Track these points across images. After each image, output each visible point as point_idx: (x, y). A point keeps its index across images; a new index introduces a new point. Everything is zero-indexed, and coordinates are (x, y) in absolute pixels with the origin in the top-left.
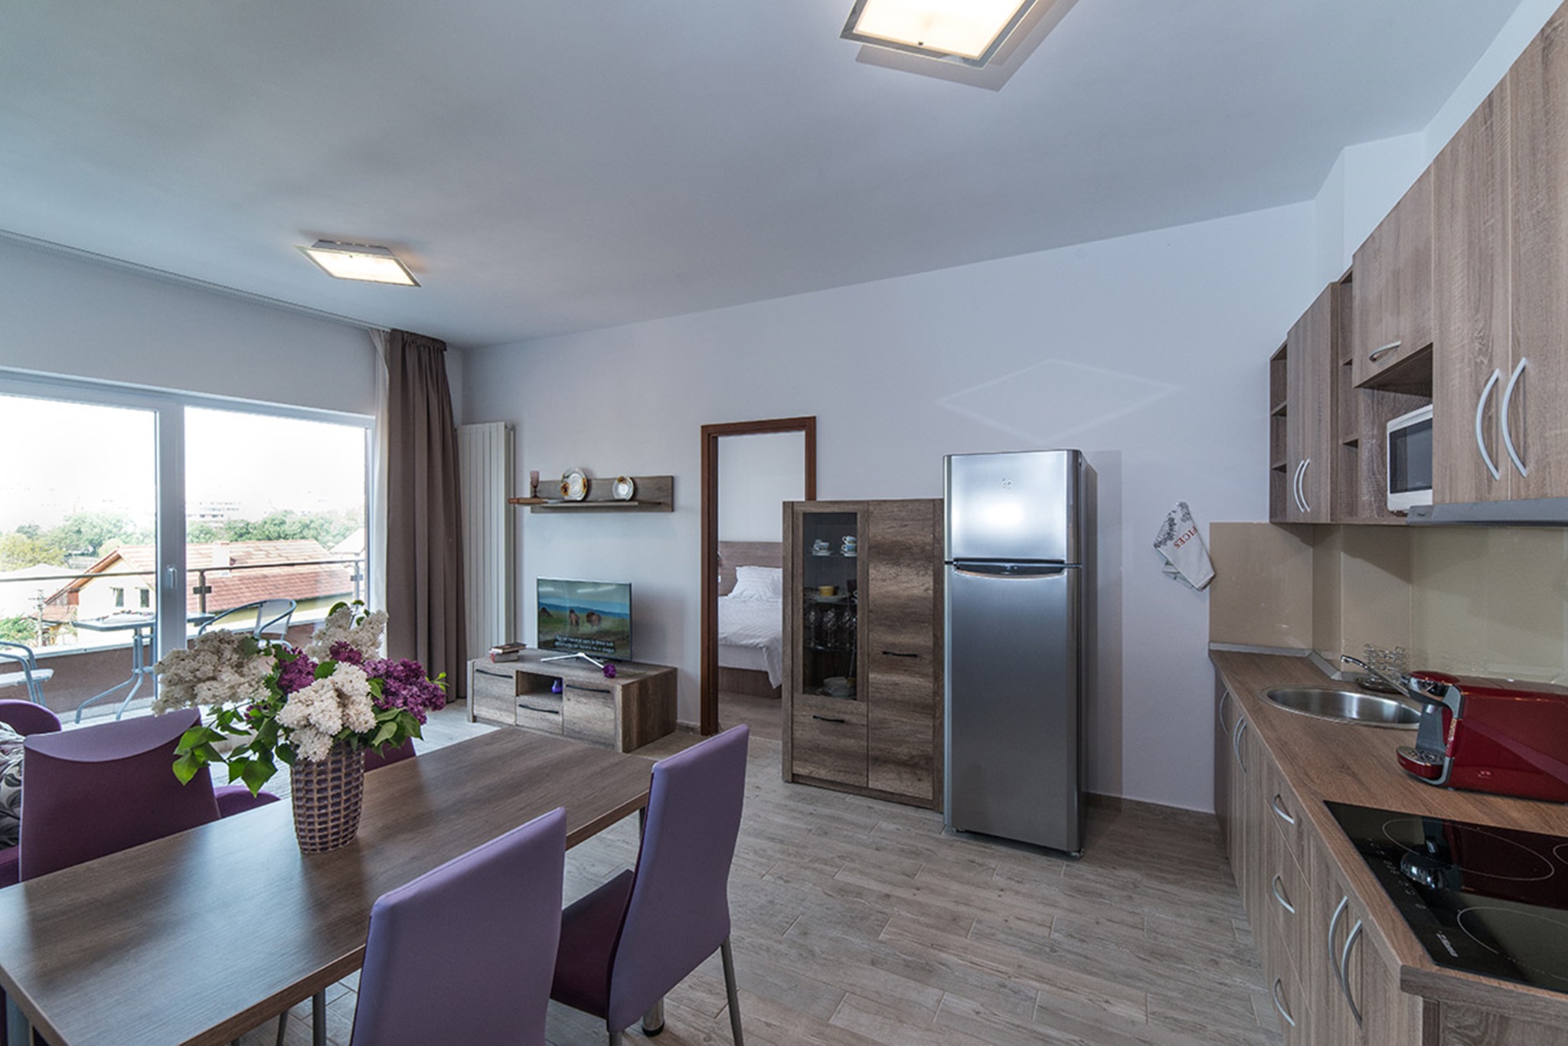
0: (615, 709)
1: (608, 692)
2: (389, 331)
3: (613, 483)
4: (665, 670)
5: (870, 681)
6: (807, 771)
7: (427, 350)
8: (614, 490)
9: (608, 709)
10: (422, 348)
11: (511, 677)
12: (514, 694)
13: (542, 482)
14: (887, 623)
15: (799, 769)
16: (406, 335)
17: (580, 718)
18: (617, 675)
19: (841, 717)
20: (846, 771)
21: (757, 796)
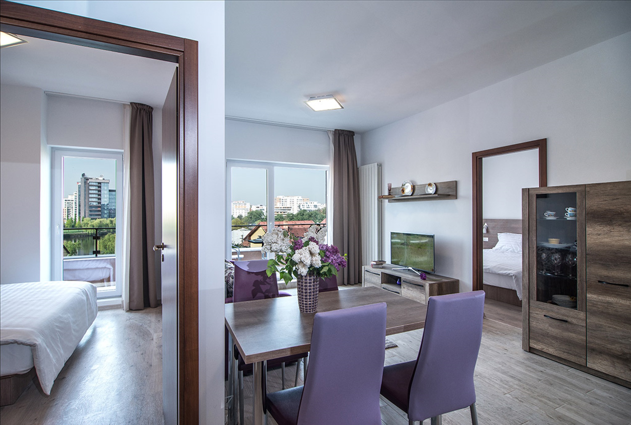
0: (426, 295)
1: (422, 286)
2: (334, 130)
3: (425, 187)
4: (452, 280)
5: (587, 299)
6: (540, 347)
7: (347, 136)
8: (426, 190)
9: (422, 294)
10: (345, 136)
11: (379, 275)
12: (381, 282)
13: (393, 188)
14: (601, 262)
15: (534, 345)
16: (340, 131)
17: (409, 297)
18: (427, 279)
19: (565, 318)
20: (568, 353)
21: (505, 354)
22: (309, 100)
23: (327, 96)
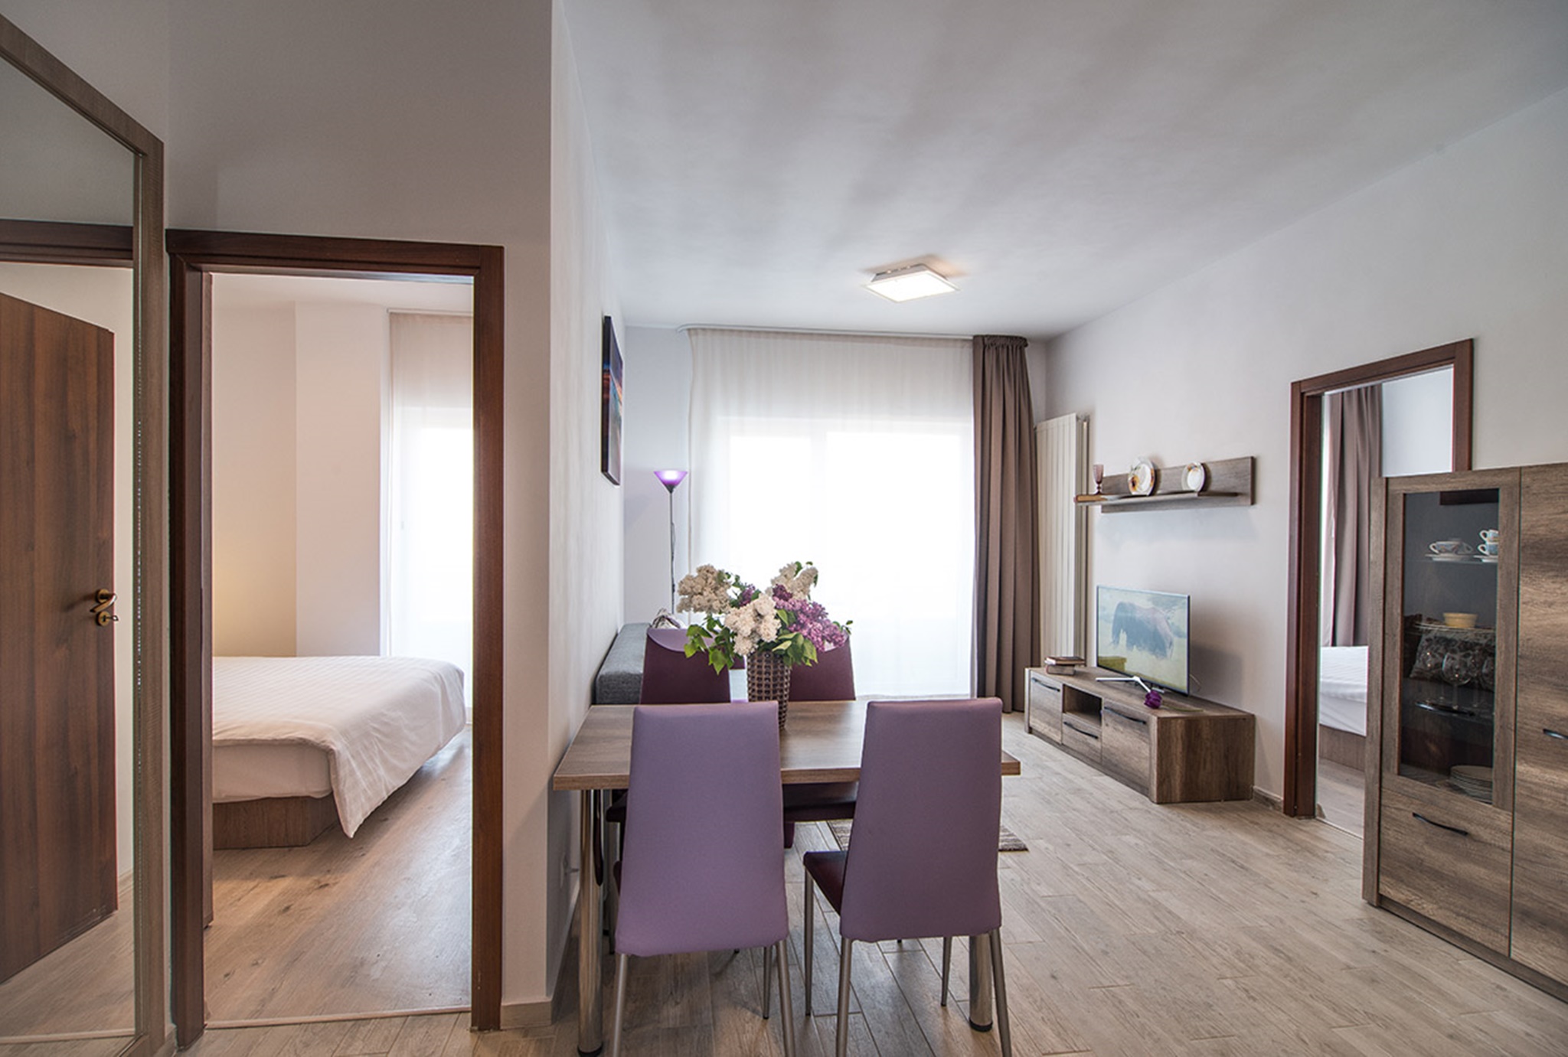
0: (1150, 744)
1: (1144, 723)
2: (971, 338)
5: (1518, 776)
6: (1403, 897)
7: (1005, 350)
8: (1183, 479)
9: (1143, 743)
10: (1000, 349)
11: (1059, 690)
12: (1061, 709)
13: (1106, 478)
14: (1554, 679)
15: (1389, 891)
16: (986, 339)
17: (1117, 749)
18: (1162, 706)
19: (1463, 825)
20: (1468, 918)
22: (873, 280)
23: (912, 267)
